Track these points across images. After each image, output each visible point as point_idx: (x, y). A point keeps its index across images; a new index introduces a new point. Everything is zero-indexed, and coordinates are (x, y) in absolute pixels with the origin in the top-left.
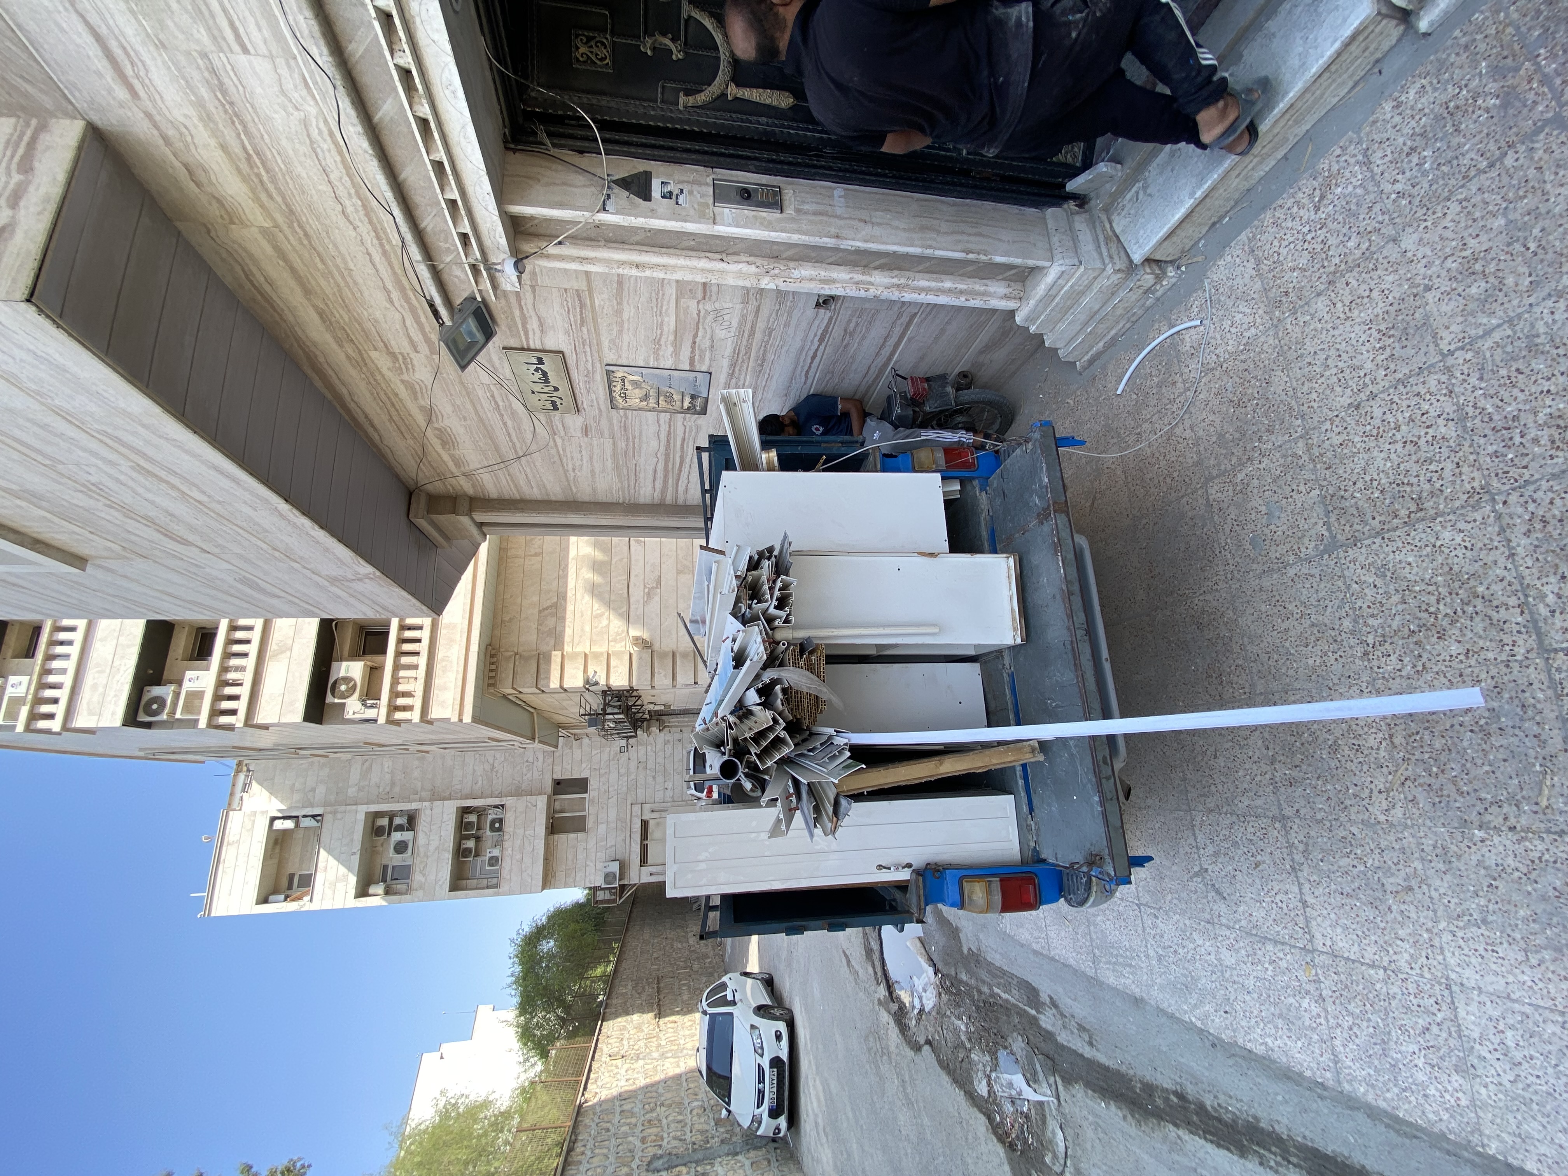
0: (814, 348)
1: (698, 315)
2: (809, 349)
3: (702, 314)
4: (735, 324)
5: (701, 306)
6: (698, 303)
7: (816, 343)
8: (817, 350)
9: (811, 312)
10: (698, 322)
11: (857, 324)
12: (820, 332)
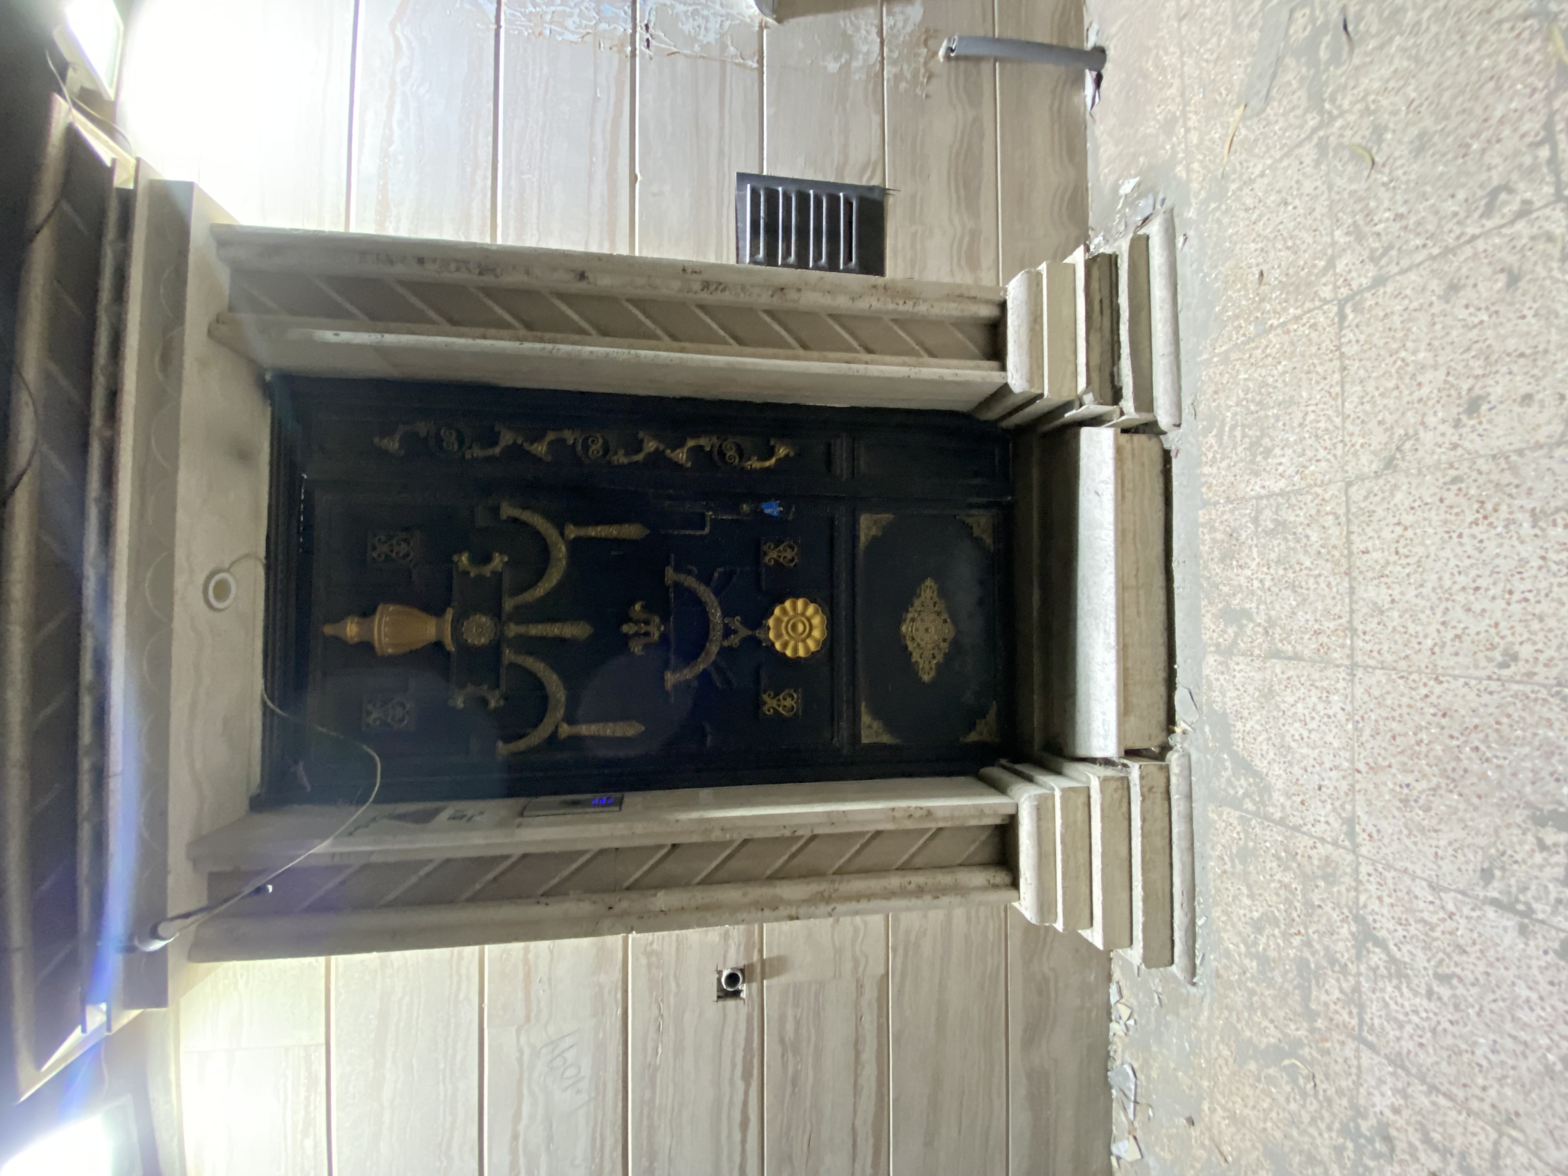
0: (739, 1097)
1: (520, 1060)
2: (731, 1103)
3: (526, 1058)
4: (586, 1070)
5: (523, 1039)
6: (518, 1032)
7: (740, 1085)
8: (745, 1103)
9: (713, 1008)
10: (520, 1082)
11: (798, 1023)
12: (740, 1054)
